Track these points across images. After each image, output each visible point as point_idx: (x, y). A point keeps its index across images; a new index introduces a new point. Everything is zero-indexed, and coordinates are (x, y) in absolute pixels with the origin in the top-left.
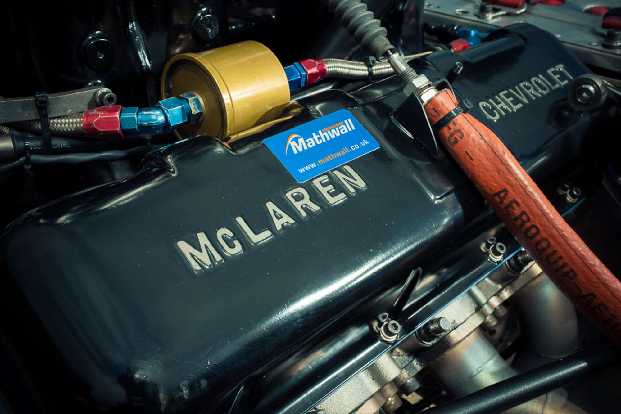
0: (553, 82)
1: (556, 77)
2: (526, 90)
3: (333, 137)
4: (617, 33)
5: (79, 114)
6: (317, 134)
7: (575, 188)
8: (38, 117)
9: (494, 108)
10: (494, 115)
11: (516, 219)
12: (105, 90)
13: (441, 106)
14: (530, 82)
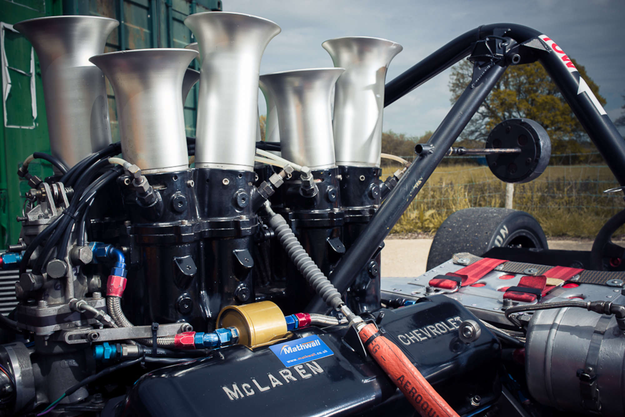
0: (450, 326)
1: (453, 324)
2: (431, 330)
3: (307, 347)
4: (509, 301)
5: (173, 336)
6: (299, 345)
7: (477, 396)
8: (152, 337)
9: (407, 338)
10: (407, 342)
11: (410, 392)
12: (187, 324)
13: (368, 332)
14: (435, 326)
